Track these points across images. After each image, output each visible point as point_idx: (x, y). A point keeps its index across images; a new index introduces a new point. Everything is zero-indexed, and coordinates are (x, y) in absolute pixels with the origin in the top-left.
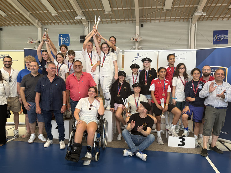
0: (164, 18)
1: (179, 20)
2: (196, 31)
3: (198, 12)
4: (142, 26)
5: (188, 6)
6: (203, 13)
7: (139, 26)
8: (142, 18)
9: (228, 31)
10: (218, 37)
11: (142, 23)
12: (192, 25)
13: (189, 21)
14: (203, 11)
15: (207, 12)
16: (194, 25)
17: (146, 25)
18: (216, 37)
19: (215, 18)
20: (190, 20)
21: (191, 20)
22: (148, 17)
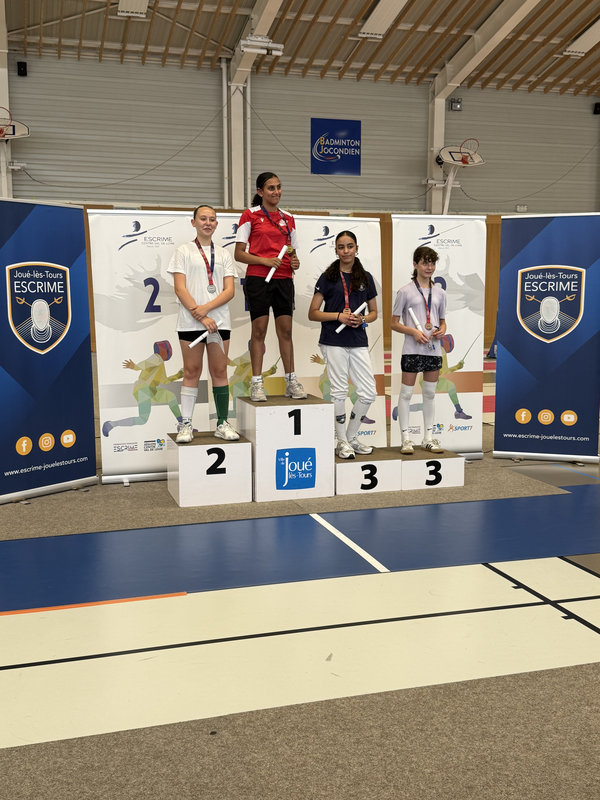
0: (117, 46)
1: (182, 63)
2: (249, 115)
3: (253, 38)
4: (22, 70)
5: (213, 8)
6: (271, 45)
7: (6, 70)
8: (23, 37)
9: (359, 122)
10: (329, 146)
11: (23, 60)
12: (233, 89)
13: (221, 69)
14: (272, 35)
15: (284, 44)
16: (241, 89)
17: (42, 68)
18: (319, 146)
19: (315, 67)
20: (224, 66)
21: (228, 68)
22: (46, 35)
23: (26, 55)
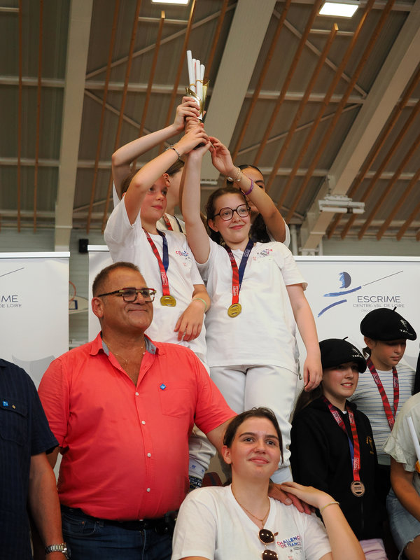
4: (83, 247)
5: (288, 171)
8: (86, 214)
11: (85, 237)
19: (392, 229)
20: (294, 232)
21: (298, 234)
23: (88, 232)
